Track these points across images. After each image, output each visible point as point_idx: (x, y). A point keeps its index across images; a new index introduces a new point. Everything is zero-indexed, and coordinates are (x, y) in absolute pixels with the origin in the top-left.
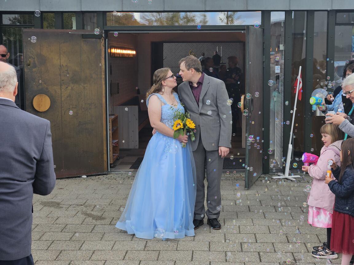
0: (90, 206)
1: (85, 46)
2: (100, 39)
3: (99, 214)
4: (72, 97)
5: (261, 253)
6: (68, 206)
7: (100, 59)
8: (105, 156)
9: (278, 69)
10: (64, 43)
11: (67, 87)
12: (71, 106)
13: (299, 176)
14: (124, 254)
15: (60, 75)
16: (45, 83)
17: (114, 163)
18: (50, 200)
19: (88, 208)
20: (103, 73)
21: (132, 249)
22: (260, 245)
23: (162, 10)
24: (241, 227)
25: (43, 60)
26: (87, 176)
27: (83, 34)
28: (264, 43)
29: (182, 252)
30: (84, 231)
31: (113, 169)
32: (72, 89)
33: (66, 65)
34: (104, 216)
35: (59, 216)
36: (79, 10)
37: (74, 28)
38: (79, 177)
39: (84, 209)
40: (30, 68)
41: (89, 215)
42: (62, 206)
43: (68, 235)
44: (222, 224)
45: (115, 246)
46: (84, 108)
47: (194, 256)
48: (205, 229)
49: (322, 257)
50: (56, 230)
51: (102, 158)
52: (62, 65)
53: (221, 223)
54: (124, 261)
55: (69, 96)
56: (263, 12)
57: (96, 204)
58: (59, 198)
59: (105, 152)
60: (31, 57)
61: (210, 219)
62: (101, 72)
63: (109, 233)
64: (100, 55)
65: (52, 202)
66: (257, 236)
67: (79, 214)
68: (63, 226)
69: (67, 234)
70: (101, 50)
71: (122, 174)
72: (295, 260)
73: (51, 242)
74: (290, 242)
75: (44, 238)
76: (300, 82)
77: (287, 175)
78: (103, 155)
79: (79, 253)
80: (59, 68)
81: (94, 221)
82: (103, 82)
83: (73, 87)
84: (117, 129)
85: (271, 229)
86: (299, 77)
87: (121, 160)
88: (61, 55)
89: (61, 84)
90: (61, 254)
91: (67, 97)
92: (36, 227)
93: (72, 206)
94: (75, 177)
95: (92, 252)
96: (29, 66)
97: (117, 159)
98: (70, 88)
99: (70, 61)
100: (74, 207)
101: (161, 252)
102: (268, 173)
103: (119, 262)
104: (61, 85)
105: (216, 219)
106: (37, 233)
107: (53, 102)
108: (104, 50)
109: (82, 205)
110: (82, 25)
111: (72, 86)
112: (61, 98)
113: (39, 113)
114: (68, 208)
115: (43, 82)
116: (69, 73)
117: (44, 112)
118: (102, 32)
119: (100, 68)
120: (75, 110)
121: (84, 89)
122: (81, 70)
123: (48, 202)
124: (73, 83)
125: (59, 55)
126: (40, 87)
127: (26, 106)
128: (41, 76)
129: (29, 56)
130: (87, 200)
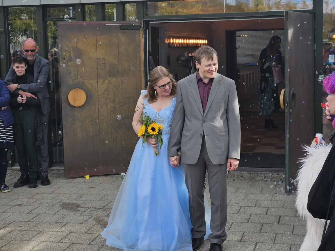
1: (123, 38)
2: (139, 29)
4: (109, 91)
6: (85, 209)
7: (139, 51)
10: (101, 35)
11: (104, 81)
12: (108, 101)
15: (97, 68)
16: (81, 77)
19: (105, 212)
20: (142, 66)
25: (79, 54)
27: (120, 26)
28: (315, 30)
30: (83, 242)
32: (109, 83)
33: (103, 58)
35: (69, 221)
36: (119, 1)
38: (118, 174)
39: (100, 214)
40: (66, 61)
41: (100, 222)
42: (80, 209)
46: (121, 103)
50: (55, 240)
52: (99, 58)
55: (107, 90)
58: (83, 199)
60: (67, 50)
64: (139, 47)
65: (73, 204)
67: (91, 220)
68: (66, 234)
69: (63, 245)
70: (140, 41)
80: (96, 61)
83: (111, 80)
88: (98, 48)
89: (98, 77)
91: (104, 91)
92: (37, 235)
94: (114, 174)
96: (64, 59)
98: (107, 81)
99: (107, 53)
100: (90, 211)
104: (98, 79)
107: (88, 97)
108: (143, 41)
109: (100, 209)
110: (122, 16)
111: (109, 78)
112: (98, 92)
113: (75, 108)
114: (84, 211)
115: (79, 77)
116: (105, 67)
117: (80, 107)
118: (141, 23)
119: (139, 60)
120: (112, 105)
121: (122, 82)
122: (119, 62)
123: (69, 204)
124: (110, 76)
125: (96, 47)
126: (76, 81)
127: (62, 101)
128: (77, 70)
129: (65, 50)
130: (110, 202)
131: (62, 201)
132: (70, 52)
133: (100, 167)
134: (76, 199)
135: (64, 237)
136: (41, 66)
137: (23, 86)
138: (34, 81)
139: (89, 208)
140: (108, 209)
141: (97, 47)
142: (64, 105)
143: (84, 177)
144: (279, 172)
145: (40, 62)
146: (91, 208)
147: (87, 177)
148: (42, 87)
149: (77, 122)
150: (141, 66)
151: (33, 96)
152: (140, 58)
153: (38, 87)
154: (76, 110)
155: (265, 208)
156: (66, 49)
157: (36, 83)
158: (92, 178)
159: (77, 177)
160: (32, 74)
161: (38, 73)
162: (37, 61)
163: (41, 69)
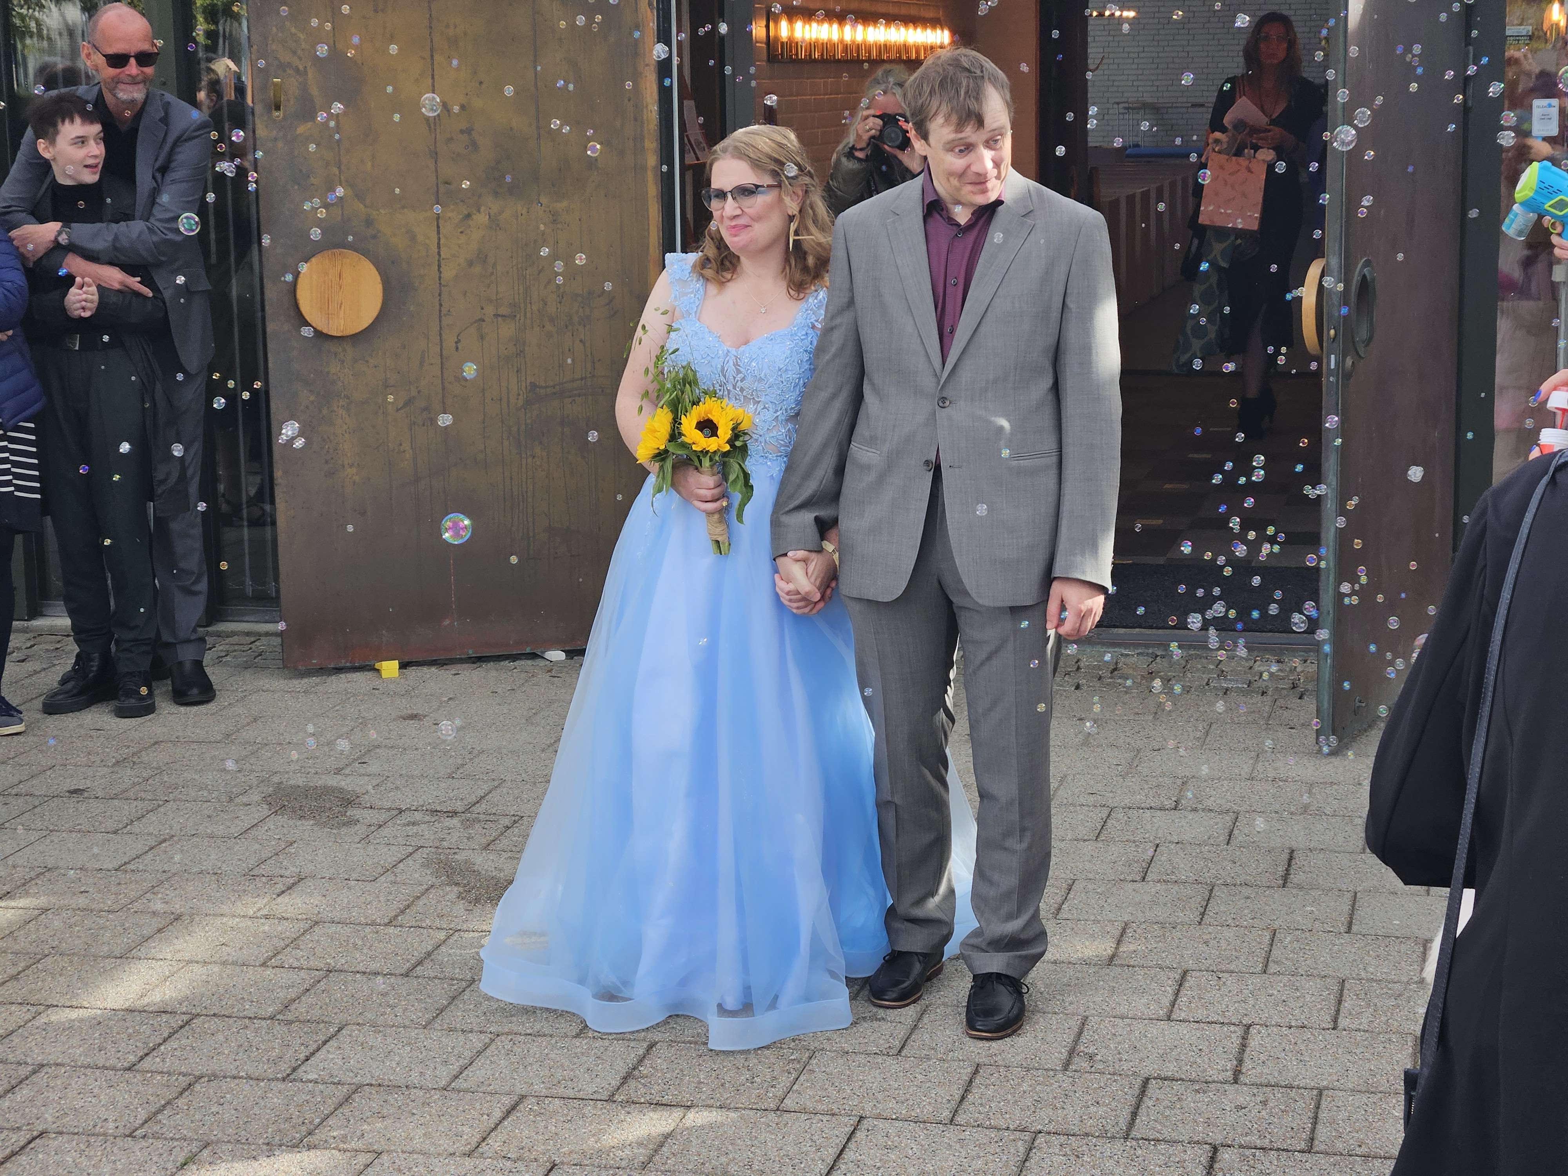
0: (492, 819)
4: (494, 265)
5: (1226, 1156)
6: (384, 816)
9: (1545, 118)
11: (468, 216)
12: (490, 310)
14: (497, 1116)
15: (435, 155)
16: (360, 196)
19: (476, 828)
20: (651, 145)
22: (1245, 1099)
25: (347, 82)
26: (570, 655)
29: (799, 1124)
30: (376, 965)
32: (494, 223)
38: (534, 656)
39: (454, 837)
40: (285, 118)
41: (455, 874)
42: (360, 815)
43: (282, 988)
46: (552, 320)
52: (444, 104)
55: (482, 257)
60: (289, 64)
65: (324, 792)
67: (412, 866)
81: (460, 907)
83: (500, 213)
85: (1348, 1001)
88: (437, 57)
89: (437, 197)
90: (181, 1101)
91: (471, 264)
92: (160, 931)
93: (406, 817)
95: (340, 1093)
96: (278, 108)
98: (482, 218)
99: (481, 83)
100: (408, 825)
107: (394, 290)
109: (454, 813)
111: (495, 206)
112: (439, 266)
113: (329, 346)
114: (380, 826)
115: (347, 191)
116: (475, 146)
117: (355, 338)
119: (636, 119)
120: (508, 330)
121: (554, 222)
122: (538, 128)
123: (306, 792)
124: (496, 194)
125: (427, 55)
127: (267, 308)
128: (340, 161)
129: (280, 62)
130: (496, 783)
131: (276, 779)
132: (306, 72)
133: (447, 622)
134: (338, 771)
135: (287, 942)
136: (170, 140)
137: (83, 232)
138: (139, 209)
139: (401, 811)
140: (488, 818)
141: (432, 50)
142: (276, 326)
143: (373, 668)
144: (1287, 649)
145: (165, 120)
146: (409, 809)
147: (390, 668)
148: (179, 238)
149: (342, 412)
150: (644, 147)
151: (134, 282)
153: (155, 239)
154: (336, 354)
155: (1221, 813)
157: (147, 220)
158: (412, 672)
159: (339, 670)
160: (129, 177)
161: (158, 176)
162: (155, 113)
163: (171, 153)
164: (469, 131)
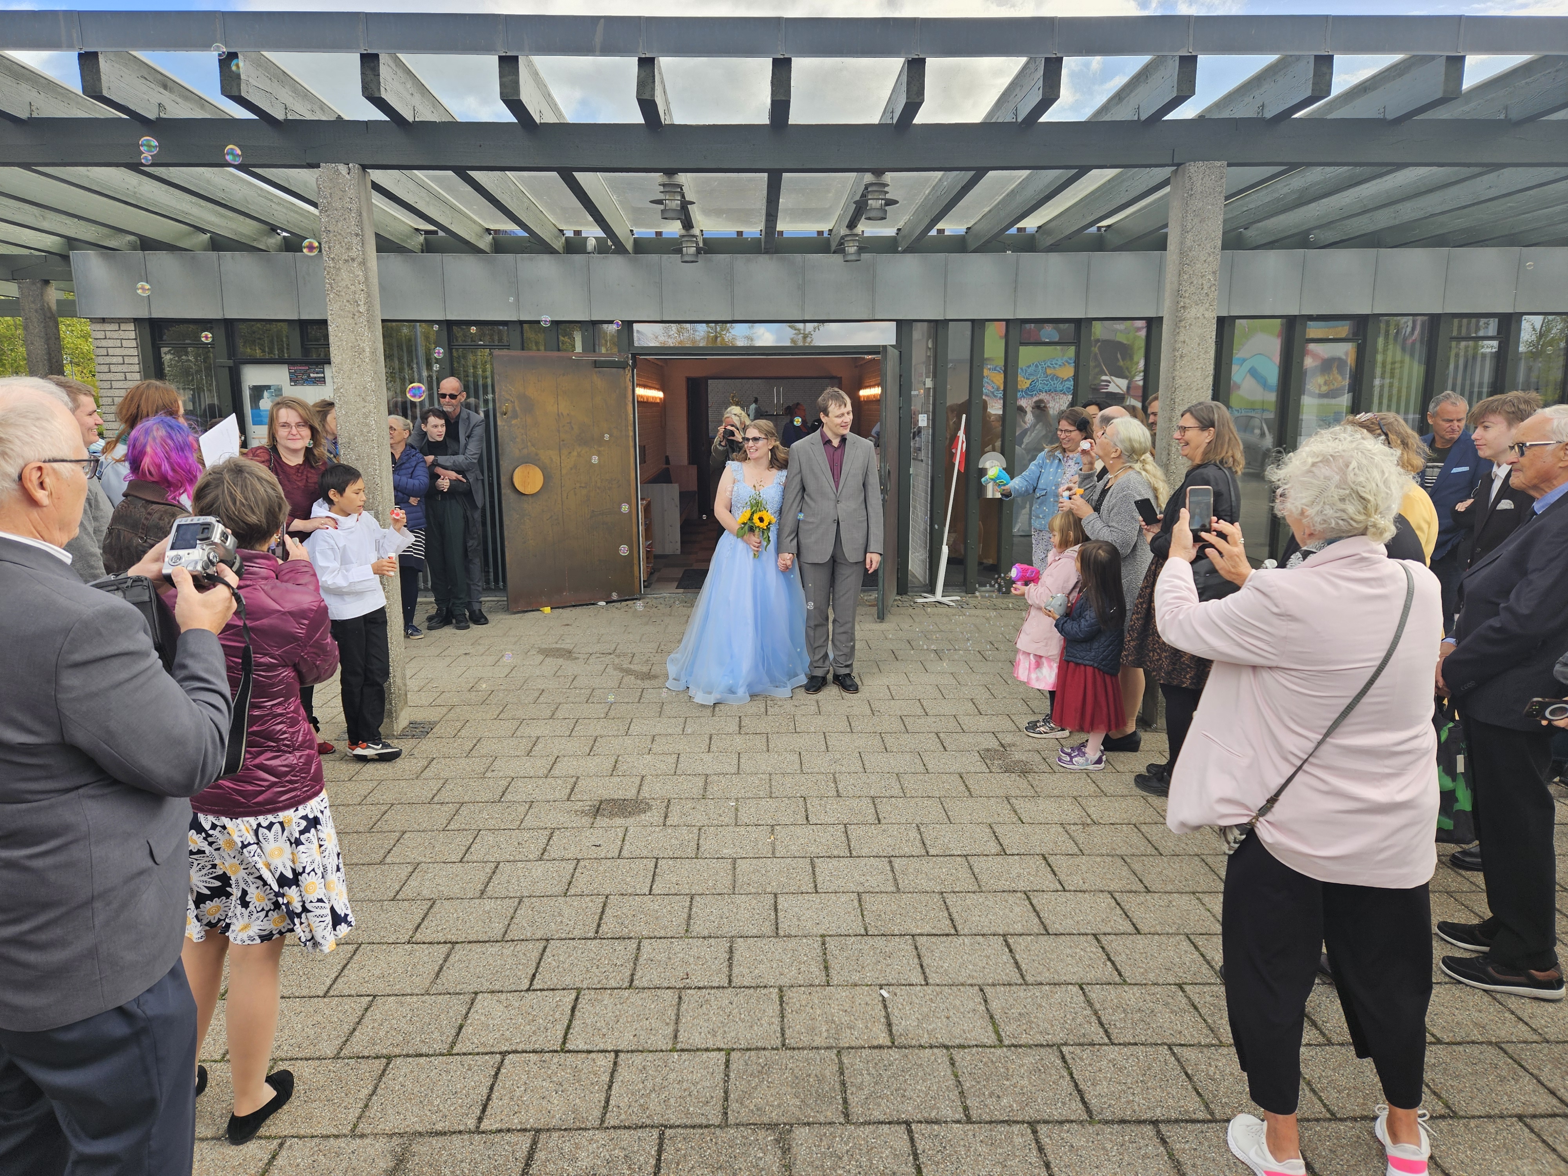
0: (625, 655)
1: (598, 380)
2: (624, 368)
3: (645, 669)
4: (579, 469)
5: (941, 735)
6: (586, 656)
7: (626, 404)
8: (636, 568)
9: (923, 420)
10: (564, 375)
11: (570, 452)
12: (578, 485)
13: (958, 598)
14: (708, 741)
15: (559, 431)
16: (533, 445)
17: (648, 578)
18: (554, 646)
19: (622, 658)
20: (631, 428)
21: (721, 732)
22: (934, 720)
23: (730, 319)
24: (892, 689)
25: (528, 406)
26: (607, 603)
27: (595, 361)
28: (901, 376)
29: (806, 736)
30: (626, 700)
31: (648, 590)
32: (579, 455)
33: (568, 415)
34: (653, 672)
35: (575, 673)
36: (587, 319)
37: (579, 348)
38: (593, 604)
39: (617, 661)
40: (508, 419)
41: (628, 672)
42: (577, 656)
43: (601, 710)
44: (859, 683)
45: (687, 726)
46: (598, 488)
47: (829, 743)
48: (832, 692)
49: (1044, 736)
50: (577, 699)
51: (632, 572)
52: (562, 414)
53: (857, 680)
54: (711, 755)
55: (574, 467)
56: (900, 323)
57: (634, 651)
58: (568, 641)
59: (636, 561)
60: (509, 400)
61: (840, 676)
62: (627, 426)
63: (671, 703)
64: (625, 396)
65: (558, 650)
66: (925, 704)
67: (610, 670)
68: (589, 691)
69: (599, 705)
70: (626, 388)
71: (665, 598)
72: (1002, 745)
73: (575, 721)
74: (983, 713)
75: (560, 714)
76: (963, 442)
77: (939, 596)
78: (632, 566)
79: (628, 741)
80: (556, 419)
81: (639, 682)
82: (631, 444)
83: (582, 452)
84: (650, 523)
85: (943, 691)
86: (961, 434)
87: (656, 575)
88: (559, 397)
89: (560, 446)
90: (597, 744)
91: (571, 469)
92: (540, 694)
93: (593, 656)
94: (587, 605)
95: (649, 738)
96: (506, 415)
97: (651, 574)
98: (575, 453)
99: (574, 407)
100: (597, 658)
101: (770, 736)
102: (906, 593)
103: (702, 755)
104: (560, 449)
105: (849, 675)
106: (544, 705)
107: (547, 478)
108: (631, 387)
109: (610, 654)
110: (591, 345)
112: (561, 470)
113: (523, 497)
114: (587, 659)
115: (529, 444)
116: (572, 428)
117: (532, 495)
118: (627, 357)
119: (625, 419)
120: (584, 492)
122: (593, 422)
123: (551, 650)
124: (579, 445)
126: (525, 451)
127: (504, 484)
128: (526, 433)
129: (506, 399)
131: (536, 646)
132: (514, 403)
133: (565, 593)
134: (557, 643)
135: (589, 695)
136: (472, 426)
137: (442, 459)
138: (461, 451)
139: (591, 654)
141: (557, 395)
142: (506, 491)
143: (539, 610)
145: (468, 418)
146: (594, 653)
147: (547, 610)
148: (476, 461)
149: (528, 520)
151: (460, 477)
152: (627, 415)
153: (468, 462)
154: (527, 500)
156: (508, 397)
157: (465, 455)
158: (556, 610)
159: (527, 611)
160: (457, 439)
162: (464, 415)
163: (472, 430)
164: (570, 423)
